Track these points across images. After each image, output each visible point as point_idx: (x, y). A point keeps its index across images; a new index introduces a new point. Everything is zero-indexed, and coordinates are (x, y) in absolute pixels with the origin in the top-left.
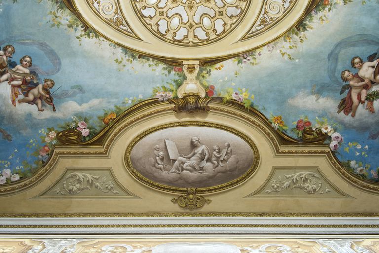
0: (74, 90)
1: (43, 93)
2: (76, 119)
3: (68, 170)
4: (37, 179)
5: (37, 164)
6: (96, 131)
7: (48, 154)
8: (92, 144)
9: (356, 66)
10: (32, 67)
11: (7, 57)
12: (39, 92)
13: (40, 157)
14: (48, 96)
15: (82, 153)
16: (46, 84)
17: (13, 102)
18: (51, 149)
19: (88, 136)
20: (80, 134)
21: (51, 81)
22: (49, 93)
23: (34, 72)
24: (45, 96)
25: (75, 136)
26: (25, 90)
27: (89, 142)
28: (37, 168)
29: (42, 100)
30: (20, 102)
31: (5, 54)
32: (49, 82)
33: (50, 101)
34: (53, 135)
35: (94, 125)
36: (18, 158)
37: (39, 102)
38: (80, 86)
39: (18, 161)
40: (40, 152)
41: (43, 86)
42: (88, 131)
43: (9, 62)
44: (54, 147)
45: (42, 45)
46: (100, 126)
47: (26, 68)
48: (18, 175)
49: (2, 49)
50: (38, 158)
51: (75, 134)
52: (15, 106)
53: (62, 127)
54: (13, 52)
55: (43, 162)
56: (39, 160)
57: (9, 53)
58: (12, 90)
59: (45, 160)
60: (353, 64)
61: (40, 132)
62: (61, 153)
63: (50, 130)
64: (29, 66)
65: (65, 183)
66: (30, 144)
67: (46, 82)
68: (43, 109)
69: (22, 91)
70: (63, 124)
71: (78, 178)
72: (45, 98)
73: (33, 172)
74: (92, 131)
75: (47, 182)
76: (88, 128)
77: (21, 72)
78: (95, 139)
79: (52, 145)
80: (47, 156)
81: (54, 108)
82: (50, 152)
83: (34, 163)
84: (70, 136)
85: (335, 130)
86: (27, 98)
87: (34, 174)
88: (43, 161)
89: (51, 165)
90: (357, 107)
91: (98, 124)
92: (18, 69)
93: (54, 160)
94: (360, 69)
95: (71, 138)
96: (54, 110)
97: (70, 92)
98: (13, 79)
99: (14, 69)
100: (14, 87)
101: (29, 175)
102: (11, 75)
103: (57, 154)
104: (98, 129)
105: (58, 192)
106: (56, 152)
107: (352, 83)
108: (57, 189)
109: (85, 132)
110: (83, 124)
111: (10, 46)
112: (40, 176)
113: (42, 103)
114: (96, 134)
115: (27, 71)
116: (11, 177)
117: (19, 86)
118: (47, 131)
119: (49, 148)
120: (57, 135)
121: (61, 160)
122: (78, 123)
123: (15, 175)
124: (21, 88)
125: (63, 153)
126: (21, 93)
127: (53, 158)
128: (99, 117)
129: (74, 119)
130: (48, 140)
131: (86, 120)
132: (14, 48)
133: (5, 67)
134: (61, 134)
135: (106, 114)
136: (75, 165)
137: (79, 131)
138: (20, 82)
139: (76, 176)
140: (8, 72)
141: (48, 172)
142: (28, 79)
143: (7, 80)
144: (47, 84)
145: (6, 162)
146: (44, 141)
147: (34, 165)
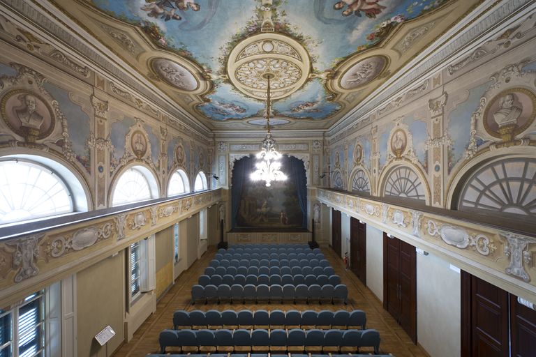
9: (341, 6)
60: (340, 8)
85: (389, 19)
90: (378, 5)
94: (345, 4)
107: (355, 9)
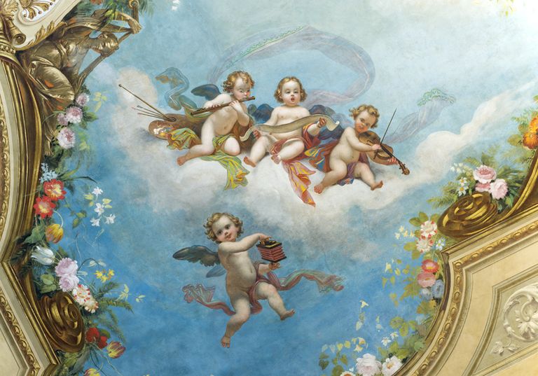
0: (428, 104)
1: (362, 145)
2: (462, 168)
3: (499, 292)
4: (442, 345)
5: (426, 311)
6: (522, 175)
7: (440, 278)
8: (524, 207)
10: (310, 99)
11: (240, 101)
12: (353, 148)
13: (425, 292)
14: (376, 147)
15: (514, 239)
16: (358, 121)
17: (305, 196)
18: (440, 263)
19: (508, 194)
20: (487, 199)
21: (367, 108)
22: (375, 139)
23: (321, 107)
24: (371, 151)
25: (479, 208)
26: (319, 157)
27: (517, 206)
28: (428, 320)
29: (367, 163)
30: (319, 190)
31: (234, 97)
32: (365, 115)
33: (384, 155)
34: (430, 228)
35: (509, 164)
36: (378, 320)
37: (363, 169)
38: (438, 90)
39: (379, 326)
40: (420, 282)
41: (355, 129)
42: (501, 183)
43: (251, 110)
44: (445, 254)
45: (308, 37)
46: (524, 160)
47: (297, 106)
48: (394, 358)
49: (221, 89)
50: (422, 296)
51: (478, 203)
52: (313, 204)
53: (441, 203)
54: (250, 83)
55: (438, 300)
56: (425, 300)
57: (242, 90)
58: (289, 171)
59: (440, 295)
61: (398, 236)
62: (467, 263)
63: (418, 221)
64: (302, 99)
65: (507, 323)
66: (390, 275)
67: (355, 116)
68: (378, 181)
69: (313, 162)
70: (440, 194)
71: (530, 298)
72: (373, 154)
73: (425, 334)
74: (510, 178)
75: (468, 340)
76: (499, 177)
77: (290, 121)
78: (527, 192)
79: (438, 252)
80: (440, 283)
81: (403, 167)
82: (441, 271)
83: (419, 312)
84: (469, 213)
86: (330, 173)
87: (429, 337)
88: (434, 298)
89: (457, 300)
91: (518, 157)
92: (279, 118)
93: (459, 285)
95: (472, 217)
96: (405, 171)
97: (423, 114)
98: (279, 146)
99: (270, 123)
100: (288, 162)
101: (419, 344)
102: (269, 138)
103: (458, 268)
104: (523, 168)
105: (500, 350)
106: (454, 265)
108: (497, 345)
109: (498, 189)
110: (484, 172)
111: (236, 74)
112: (446, 336)
113: (371, 168)
114: (524, 182)
115: (302, 112)
116: (381, 368)
117: (301, 156)
118: (412, 227)
119: (436, 264)
120: (440, 225)
121: (474, 277)
122: (472, 176)
123: (388, 360)
124: (306, 157)
125: (473, 259)
126: (312, 169)
127: (456, 280)
128: (512, 141)
129: (459, 171)
130: (423, 246)
131: (486, 160)
132: (247, 74)
133: (247, 128)
134: (446, 219)
135: (523, 126)
136: (511, 274)
137: (484, 193)
138: (298, 146)
139: (522, 296)
140: (259, 136)
141: (458, 318)
142: (314, 130)
143: (267, 154)
144: (362, 120)
145: (354, 340)
146: (416, 253)
147: (420, 319)
